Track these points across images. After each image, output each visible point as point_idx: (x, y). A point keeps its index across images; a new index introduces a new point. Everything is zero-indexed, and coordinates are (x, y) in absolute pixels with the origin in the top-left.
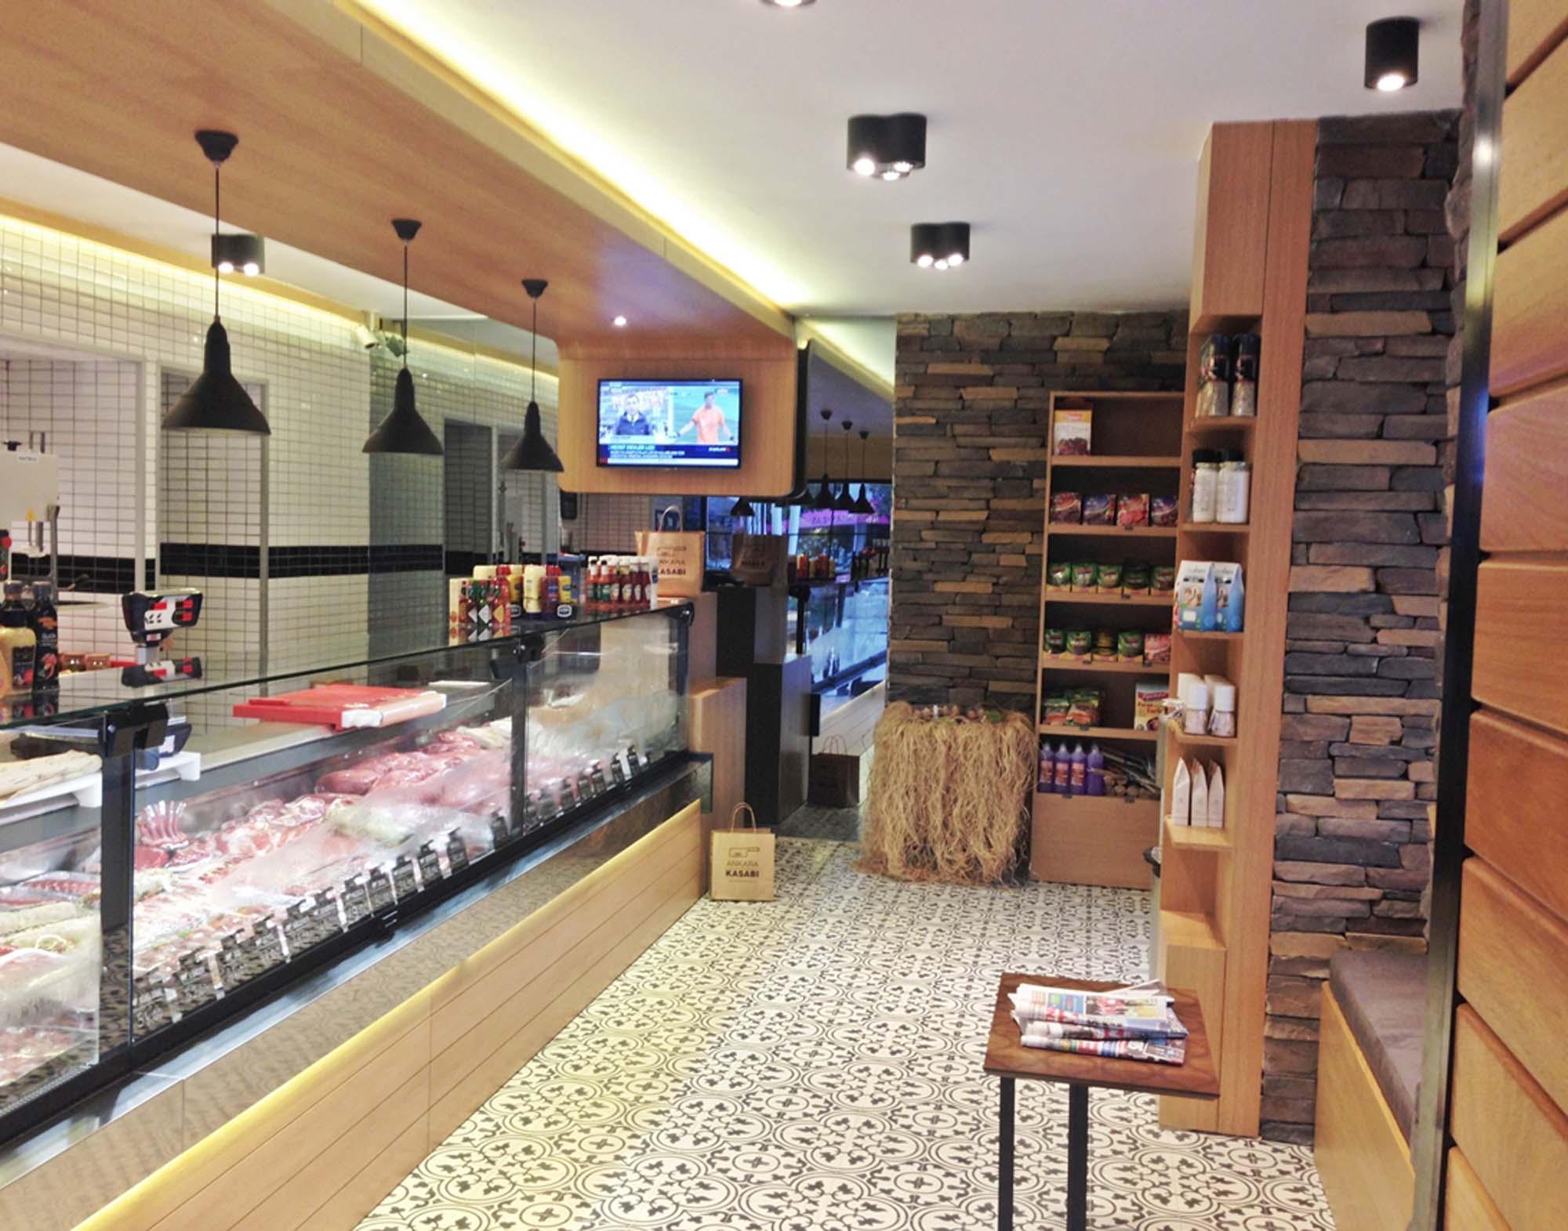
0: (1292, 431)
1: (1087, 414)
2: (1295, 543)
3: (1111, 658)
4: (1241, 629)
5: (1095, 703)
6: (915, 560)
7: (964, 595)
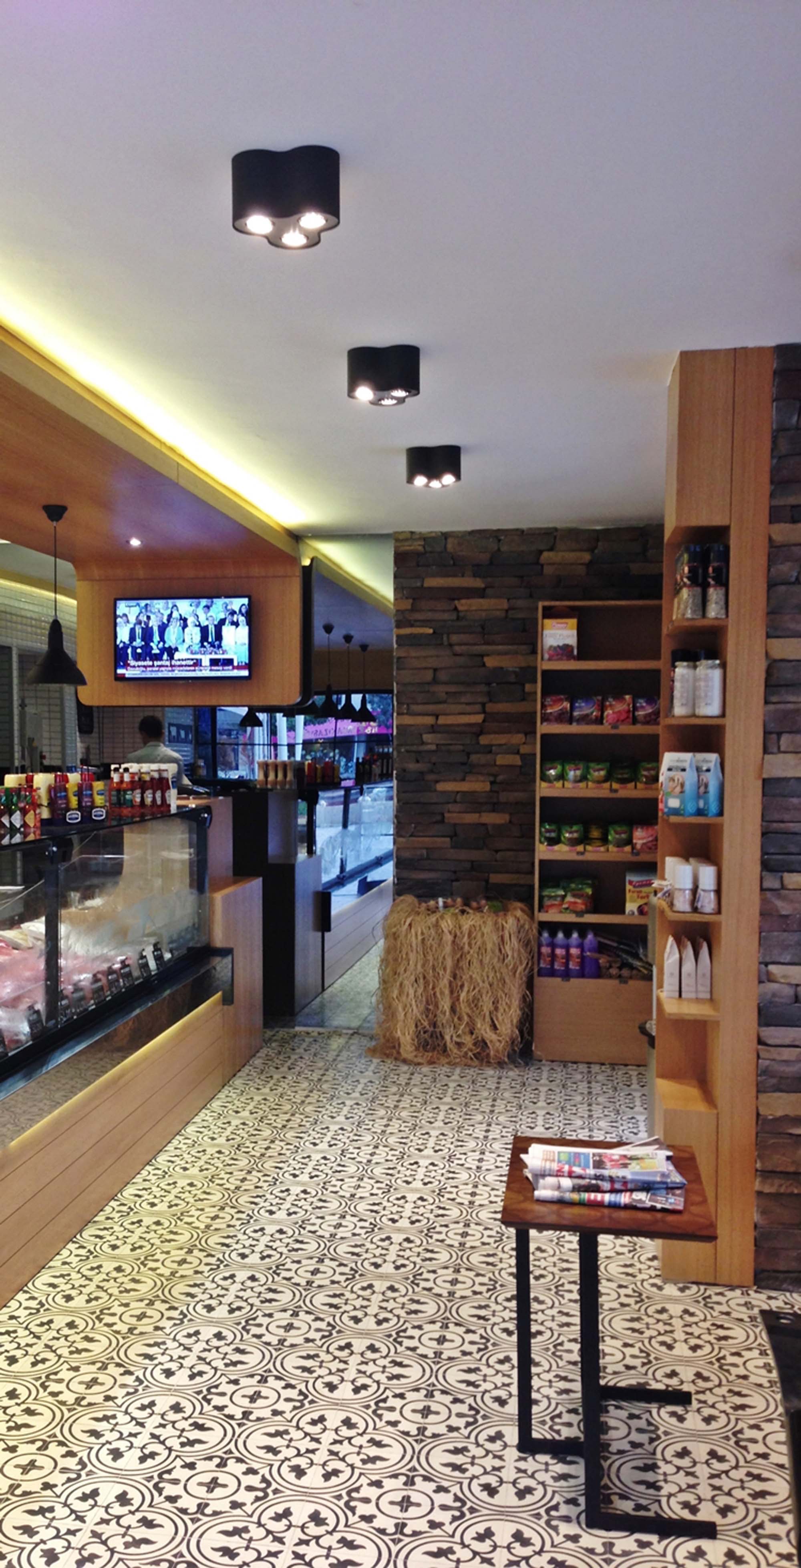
0: (761, 632)
1: (573, 622)
2: (766, 733)
3: (602, 849)
4: (721, 814)
5: (589, 891)
6: (418, 762)
7: (464, 793)
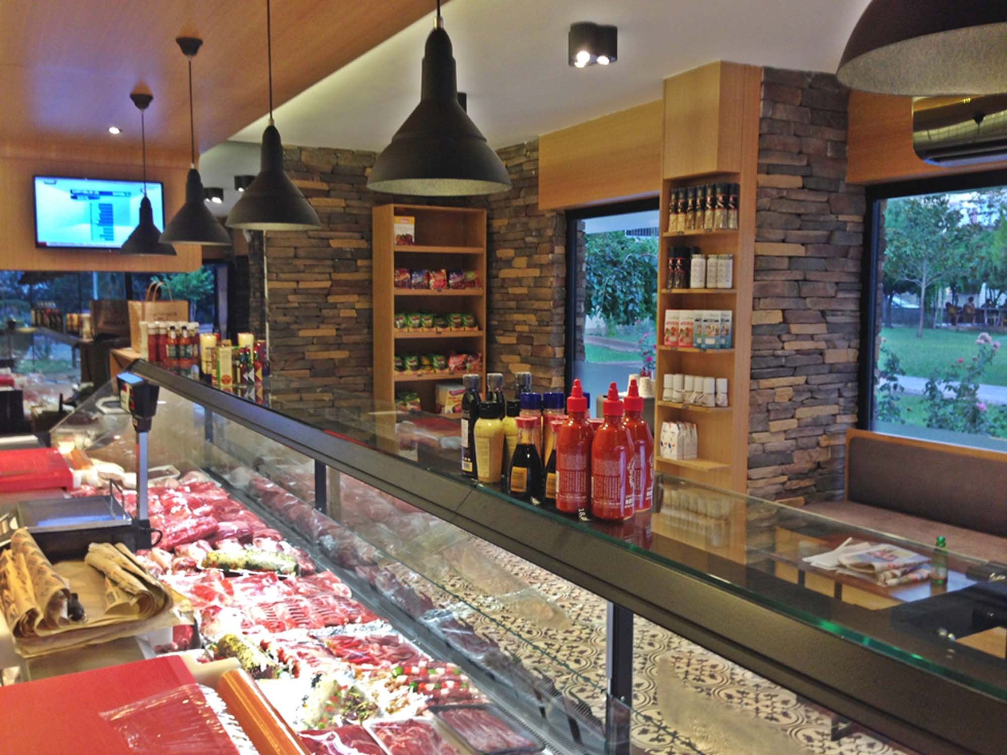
0: (753, 238)
1: (412, 219)
2: (754, 298)
3: (432, 371)
4: (732, 346)
5: (418, 400)
6: (285, 315)
7: (319, 337)
